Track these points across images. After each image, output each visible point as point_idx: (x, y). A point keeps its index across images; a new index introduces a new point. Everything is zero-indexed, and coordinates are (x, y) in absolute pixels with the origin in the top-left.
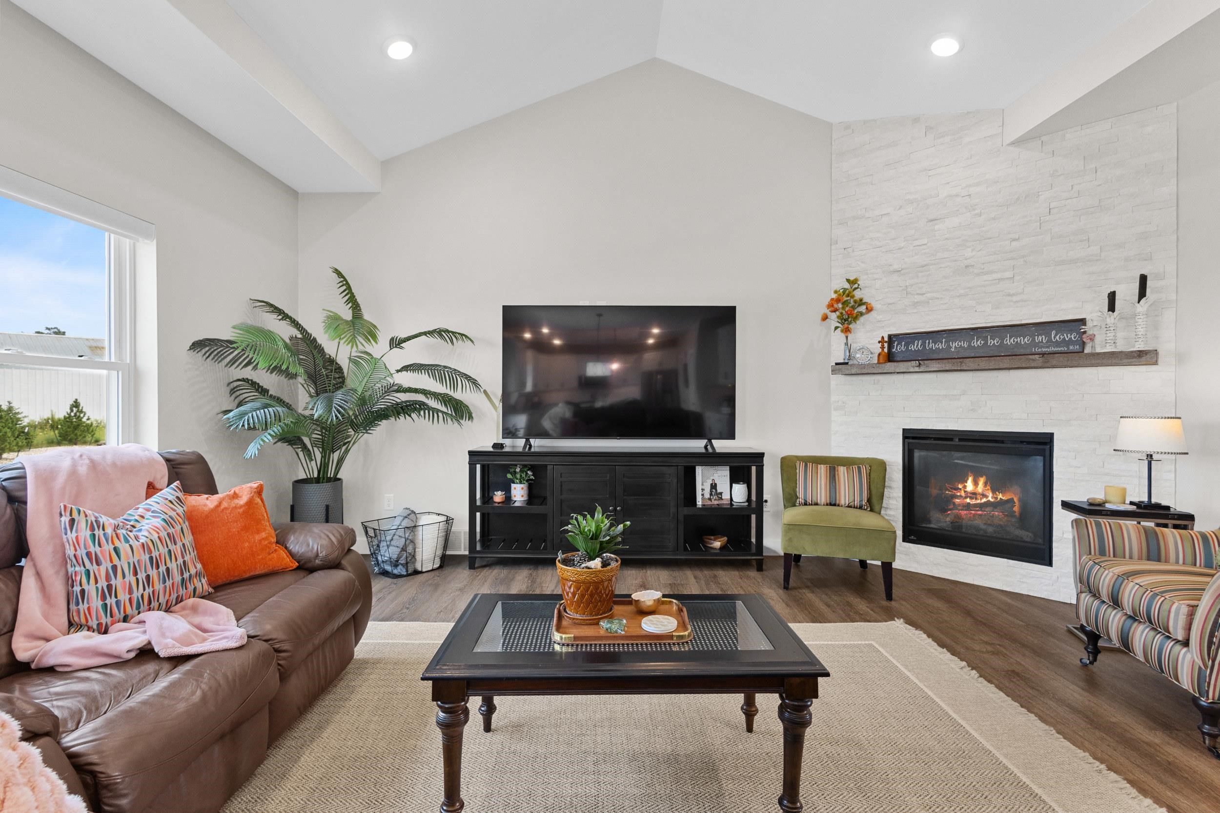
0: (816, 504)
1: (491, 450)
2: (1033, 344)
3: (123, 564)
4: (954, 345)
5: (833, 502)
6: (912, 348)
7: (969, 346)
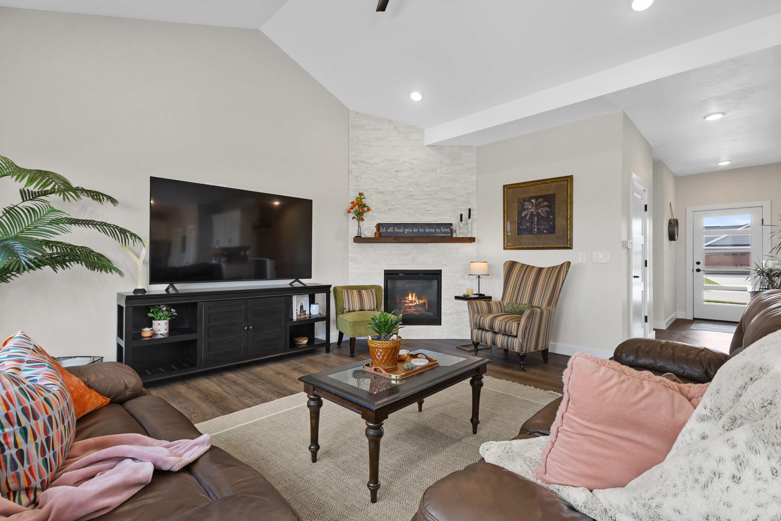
0: (354, 311)
1: (133, 294)
2: (436, 232)
3: (55, 414)
4: (407, 230)
5: (362, 309)
6: (389, 231)
7: (413, 231)
